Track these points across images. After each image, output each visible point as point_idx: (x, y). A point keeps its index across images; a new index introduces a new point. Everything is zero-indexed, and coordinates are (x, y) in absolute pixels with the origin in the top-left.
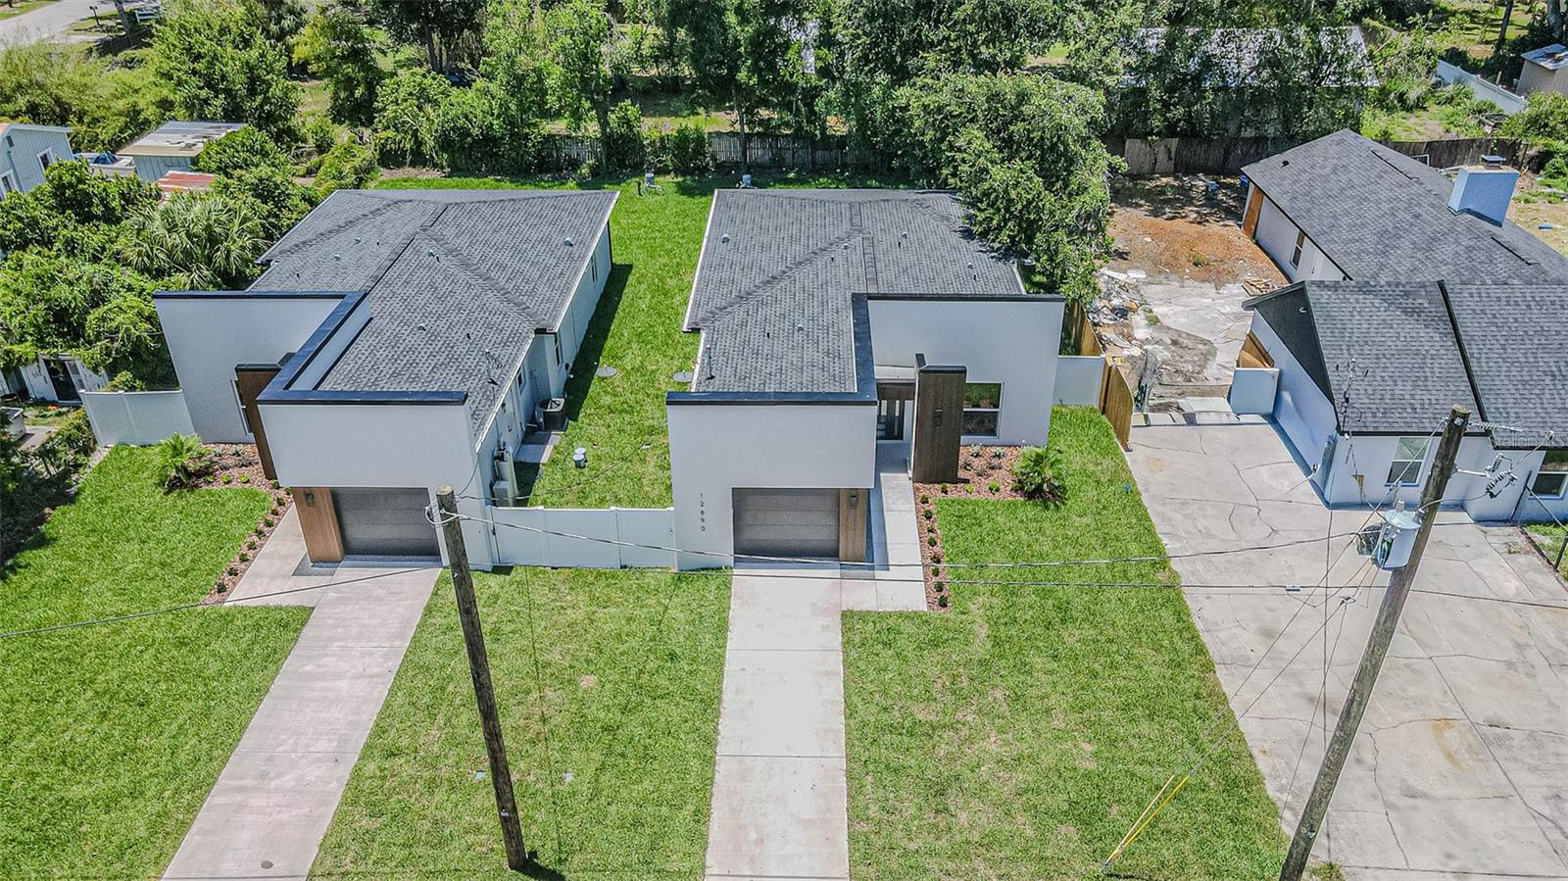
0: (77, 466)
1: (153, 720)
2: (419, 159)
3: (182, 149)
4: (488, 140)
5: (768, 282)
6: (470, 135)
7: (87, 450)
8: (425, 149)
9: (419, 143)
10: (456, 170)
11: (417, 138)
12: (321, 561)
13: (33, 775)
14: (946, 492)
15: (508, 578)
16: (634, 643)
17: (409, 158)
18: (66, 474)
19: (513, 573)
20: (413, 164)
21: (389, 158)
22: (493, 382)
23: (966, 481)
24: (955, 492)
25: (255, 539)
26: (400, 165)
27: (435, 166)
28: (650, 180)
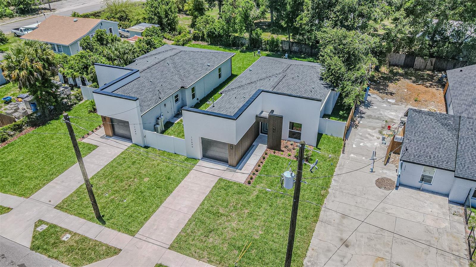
0: (76, 103)
1: (51, 163)
2: (203, 39)
3: (141, 30)
4: (220, 36)
5: (249, 83)
6: (215, 34)
7: (80, 100)
8: (205, 37)
9: (204, 35)
10: (211, 44)
11: (203, 33)
12: (108, 136)
13: (21, 169)
14: (274, 153)
15: (147, 150)
16: (163, 173)
17: (200, 39)
18: (72, 105)
19: (149, 149)
20: (201, 40)
21: (196, 38)
22: (160, 98)
23: (283, 151)
24: (278, 153)
25: (98, 127)
26: (198, 40)
27: (207, 41)
28: (259, 52)
